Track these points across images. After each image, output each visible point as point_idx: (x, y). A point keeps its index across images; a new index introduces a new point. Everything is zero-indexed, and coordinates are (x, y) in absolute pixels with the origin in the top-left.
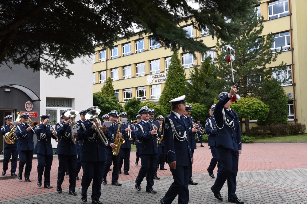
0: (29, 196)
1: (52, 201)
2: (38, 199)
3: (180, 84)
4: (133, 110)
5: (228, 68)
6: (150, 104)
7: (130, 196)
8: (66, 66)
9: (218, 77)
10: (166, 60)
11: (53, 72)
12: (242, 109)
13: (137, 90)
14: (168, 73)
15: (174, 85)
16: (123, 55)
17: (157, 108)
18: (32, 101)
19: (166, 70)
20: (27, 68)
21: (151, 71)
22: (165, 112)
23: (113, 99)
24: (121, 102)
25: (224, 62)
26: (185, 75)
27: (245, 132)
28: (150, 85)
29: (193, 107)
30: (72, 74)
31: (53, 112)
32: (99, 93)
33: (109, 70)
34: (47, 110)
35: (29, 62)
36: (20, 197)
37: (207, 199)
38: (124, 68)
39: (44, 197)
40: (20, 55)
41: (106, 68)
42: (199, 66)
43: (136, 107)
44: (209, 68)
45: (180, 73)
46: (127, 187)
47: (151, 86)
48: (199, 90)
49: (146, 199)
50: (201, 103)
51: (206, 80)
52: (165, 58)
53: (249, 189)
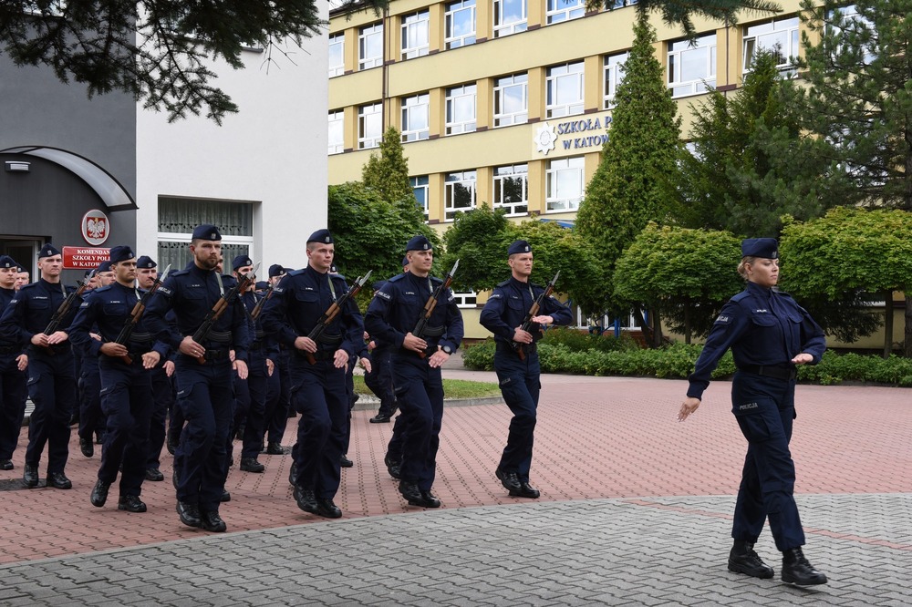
0: (79, 555)
1: (159, 576)
2: (111, 567)
3: (659, 156)
4: (476, 250)
5: (846, 99)
6: (543, 229)
7: (445, 568)
8: (207, 78)
9: (804, 132)
10: (607, 63)
11: (161, 98)
12: (896, 255)
13: (497, 178)
14: (613, 114)
15: (635, 159)
16: (448, 45)
17: (567, 244)
18: (108, 210)
19: (607, 102)
20: (65, 80)
21: (549, 107)
22: (597, 264)
23: (402, 206)
24: (437, 222)
25: (831, 75)
26: (679, 122)
27: (901, 345)
28: (543, 161)
29: (704, 247)
30: (233, 108)
31: (182, 251)
32: (355, 185)
33: (394, 102)
34: (160, 243)
35: (69, 59)
36: (47, 555)
37: (733, 592)
38: (449, 95)
39: (133, 559)
40: (39, 31)
41: (384, 93)
42: (733, 88)
43: (489, 240)
44: (771, 96)
45: (658, 116)
46: (436, 533)
47: (547, 162)
48: (729, 181)
49: (503, 581)
50: (736, 232)
51: (757, 144)
52: (605, 57)
53: (903, 564)
